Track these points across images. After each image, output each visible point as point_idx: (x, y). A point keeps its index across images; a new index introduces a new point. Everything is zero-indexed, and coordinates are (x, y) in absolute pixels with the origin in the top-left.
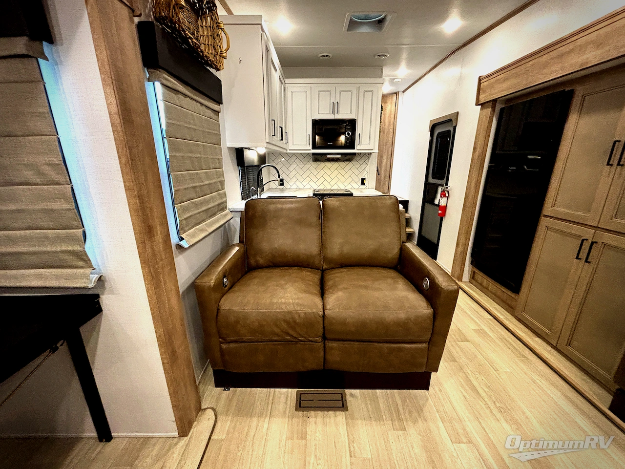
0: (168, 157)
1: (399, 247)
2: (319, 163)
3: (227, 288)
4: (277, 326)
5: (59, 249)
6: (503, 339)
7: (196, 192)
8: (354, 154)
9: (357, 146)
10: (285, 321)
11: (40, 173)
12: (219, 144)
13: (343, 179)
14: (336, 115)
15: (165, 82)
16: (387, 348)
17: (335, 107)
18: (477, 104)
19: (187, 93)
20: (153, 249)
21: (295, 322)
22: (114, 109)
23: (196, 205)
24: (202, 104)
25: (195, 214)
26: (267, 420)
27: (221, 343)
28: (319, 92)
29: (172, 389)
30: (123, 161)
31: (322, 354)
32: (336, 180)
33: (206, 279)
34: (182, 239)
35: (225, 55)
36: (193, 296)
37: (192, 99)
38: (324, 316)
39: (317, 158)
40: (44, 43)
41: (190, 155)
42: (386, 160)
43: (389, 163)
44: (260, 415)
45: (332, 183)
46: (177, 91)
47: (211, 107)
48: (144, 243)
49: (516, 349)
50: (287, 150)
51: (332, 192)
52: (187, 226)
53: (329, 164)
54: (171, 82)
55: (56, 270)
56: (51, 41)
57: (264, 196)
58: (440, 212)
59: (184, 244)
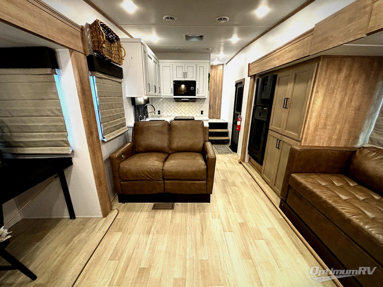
0: (98, 104)
1: (203, 143)
2: (178, 103)
3: (123, 159)
4: (143, 173)
5: (58, 139)
6: (252, 185)
7: (111, 119)
8: (195, 98)
9: (197, 95)
10: (147, 171)
11: (53, 113)
12: (122, 96)
13: (191, 111)
14: (186, 78)
15: (97, 76)
16: (190, 183)
17: (185, 74)
18: (249, 76)
19: (106, 77)
20: (92, 141)
21: (150, 171)
22: (79, 90)
23: (110, 124)
24: (113, 81)
25: (110, 128)
26: (140, 212)
27: (121, 181)
28: (177, 67)
29: (100, 196)
30: (82, 108)
31: (163, 186)
32: (188, 111)
33: (114, 154)
34: (104, 138)
35: (123, 58)
36: (109, 162)
37: (108, 79)
38: (163, 169)
39: (177, 100)
40: (56, 69)
41: (108, 103)
42: (218, 100)
43: (219, 102)
44: (137, 211)
45: (186, 113)
46: (101, 78)
47: (117, 81)
48: (89, 137)
49: (255, 189)
50: (161, 96)
51: (186, 118)
52: (106, 132)
53: (184, 103)
54: (99, 75)
55: (57, 147)
56: (58, 68)
57: (147, 120)
58: (237, 128)
59: (105, 140)
